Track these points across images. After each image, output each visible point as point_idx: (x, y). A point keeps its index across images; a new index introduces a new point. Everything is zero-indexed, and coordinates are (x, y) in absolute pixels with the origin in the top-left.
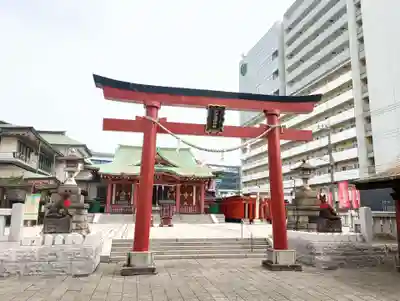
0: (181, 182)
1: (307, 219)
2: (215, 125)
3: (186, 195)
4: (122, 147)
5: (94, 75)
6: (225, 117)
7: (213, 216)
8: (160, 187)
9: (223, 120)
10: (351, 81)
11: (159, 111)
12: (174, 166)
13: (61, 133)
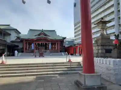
0: (51, 41)
1: (104, 51)
3: (54, 46)
4: (31, 30)
7: (63, 53)
8: (44, 43)
10: (113, 4)
12: (49, 36)
13: (9, 25)
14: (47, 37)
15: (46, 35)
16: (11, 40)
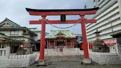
0: (67, 39)
2: (63, 20)
3: (69, 43)
5: (26, 8)
6: (66, 17)
7: (76, 48)
8: (61, 41)
9: (66, 18)
10: (118, 6)
11: (46, 18)
12: (65, 35)
13: (36, 28)
14: (64, 36)
15: (63, 35)
16: (38, 39)
